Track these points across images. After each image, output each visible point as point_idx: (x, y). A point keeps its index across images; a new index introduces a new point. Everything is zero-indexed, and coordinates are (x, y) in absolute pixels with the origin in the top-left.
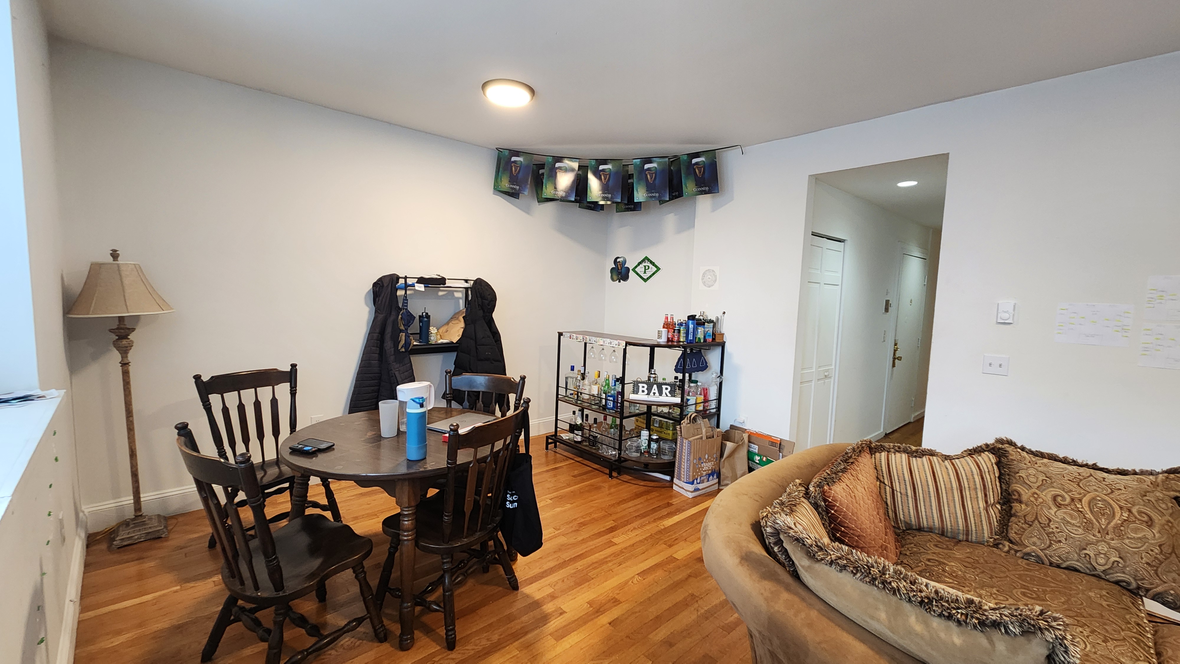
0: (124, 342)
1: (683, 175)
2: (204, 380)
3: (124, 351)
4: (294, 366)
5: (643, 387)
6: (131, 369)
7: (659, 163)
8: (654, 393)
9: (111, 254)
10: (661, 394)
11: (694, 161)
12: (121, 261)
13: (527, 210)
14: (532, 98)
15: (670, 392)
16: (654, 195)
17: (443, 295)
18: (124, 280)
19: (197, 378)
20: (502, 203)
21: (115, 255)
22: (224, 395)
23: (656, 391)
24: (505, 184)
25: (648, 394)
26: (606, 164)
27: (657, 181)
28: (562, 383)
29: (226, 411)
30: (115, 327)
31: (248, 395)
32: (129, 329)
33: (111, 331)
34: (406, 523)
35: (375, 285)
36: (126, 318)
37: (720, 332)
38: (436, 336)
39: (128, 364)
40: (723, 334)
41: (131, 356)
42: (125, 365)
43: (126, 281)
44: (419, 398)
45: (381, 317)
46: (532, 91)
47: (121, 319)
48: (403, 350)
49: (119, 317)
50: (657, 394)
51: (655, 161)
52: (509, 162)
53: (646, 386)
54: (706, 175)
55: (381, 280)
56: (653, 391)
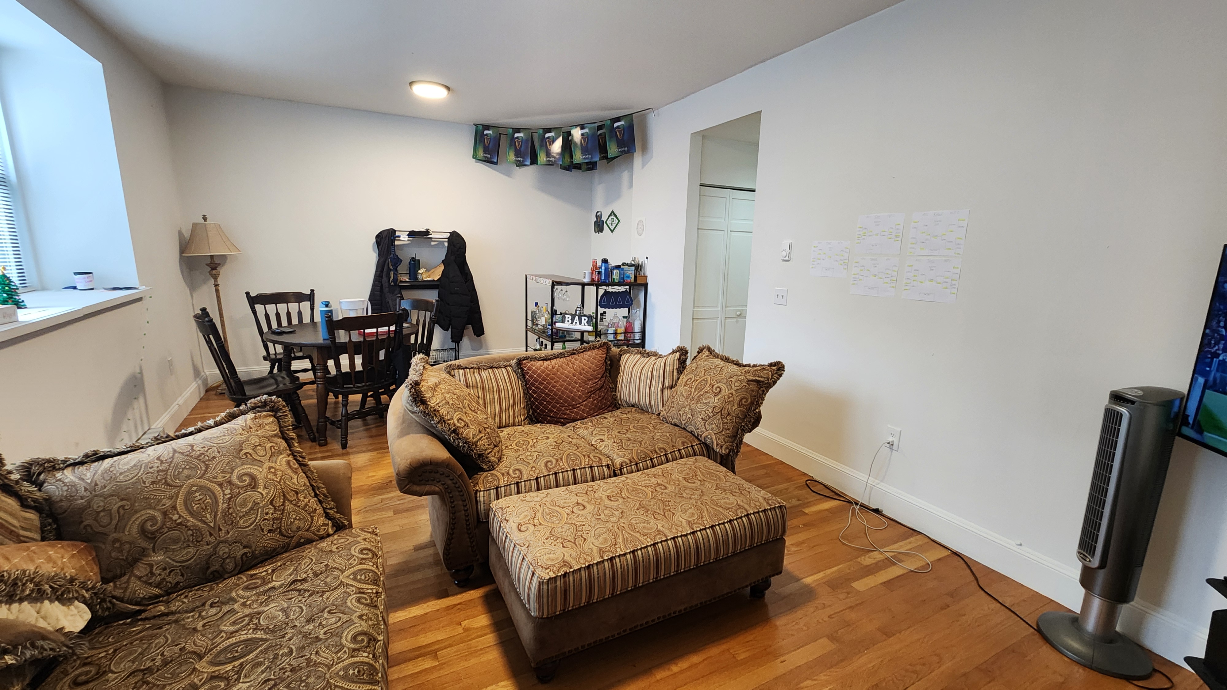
0: (214, 272)
1: (607, 138)
2: (252, 296)
3: (215, 278)
4: (312, 291)
5: (568, 318)
6: (220, 288)
7: (590, 130)
8: (576, 323)
9: (203, 218)
10: (580, 324)
11: (616, 125)
12: (208, 222)
13: (508, 174)
14: (449, 93)
15: (587, 322)
16: (587, 157)
17: (434, 245)
18: (208, 233)
19: (248, 294)
20: (484, 169)
21: (205, 218)
22: (266, 306)
23: (578, 321)
24: (481, 154)
25: (572, 323)
26: (550, 132)
27: (589, 145)
28: (529, 317)
29: (267, 316)
30: (209, 262)
31: (282, 308)
32: (216, 264)
33: (207, 265)
34: (319, 374)
35: (377, 237)
36: (214, 257)
37: (644, 274)
38: (424, 275)
39: (218, 285)
40: (647, 277)
41: (219, 281)
42: (216, 285)
43: (210, 234)
44: (325, 302)
45: (382, 260)
46: (448, 88)
47: (212, 257)
48: (392, 284)
49: (211, 255)
50: (578, 323)
51: (587, 127)
52: (483, 135)
53: (570, 317)
54: (625, 137)
55: (381, 233)
56: (575, 321)
